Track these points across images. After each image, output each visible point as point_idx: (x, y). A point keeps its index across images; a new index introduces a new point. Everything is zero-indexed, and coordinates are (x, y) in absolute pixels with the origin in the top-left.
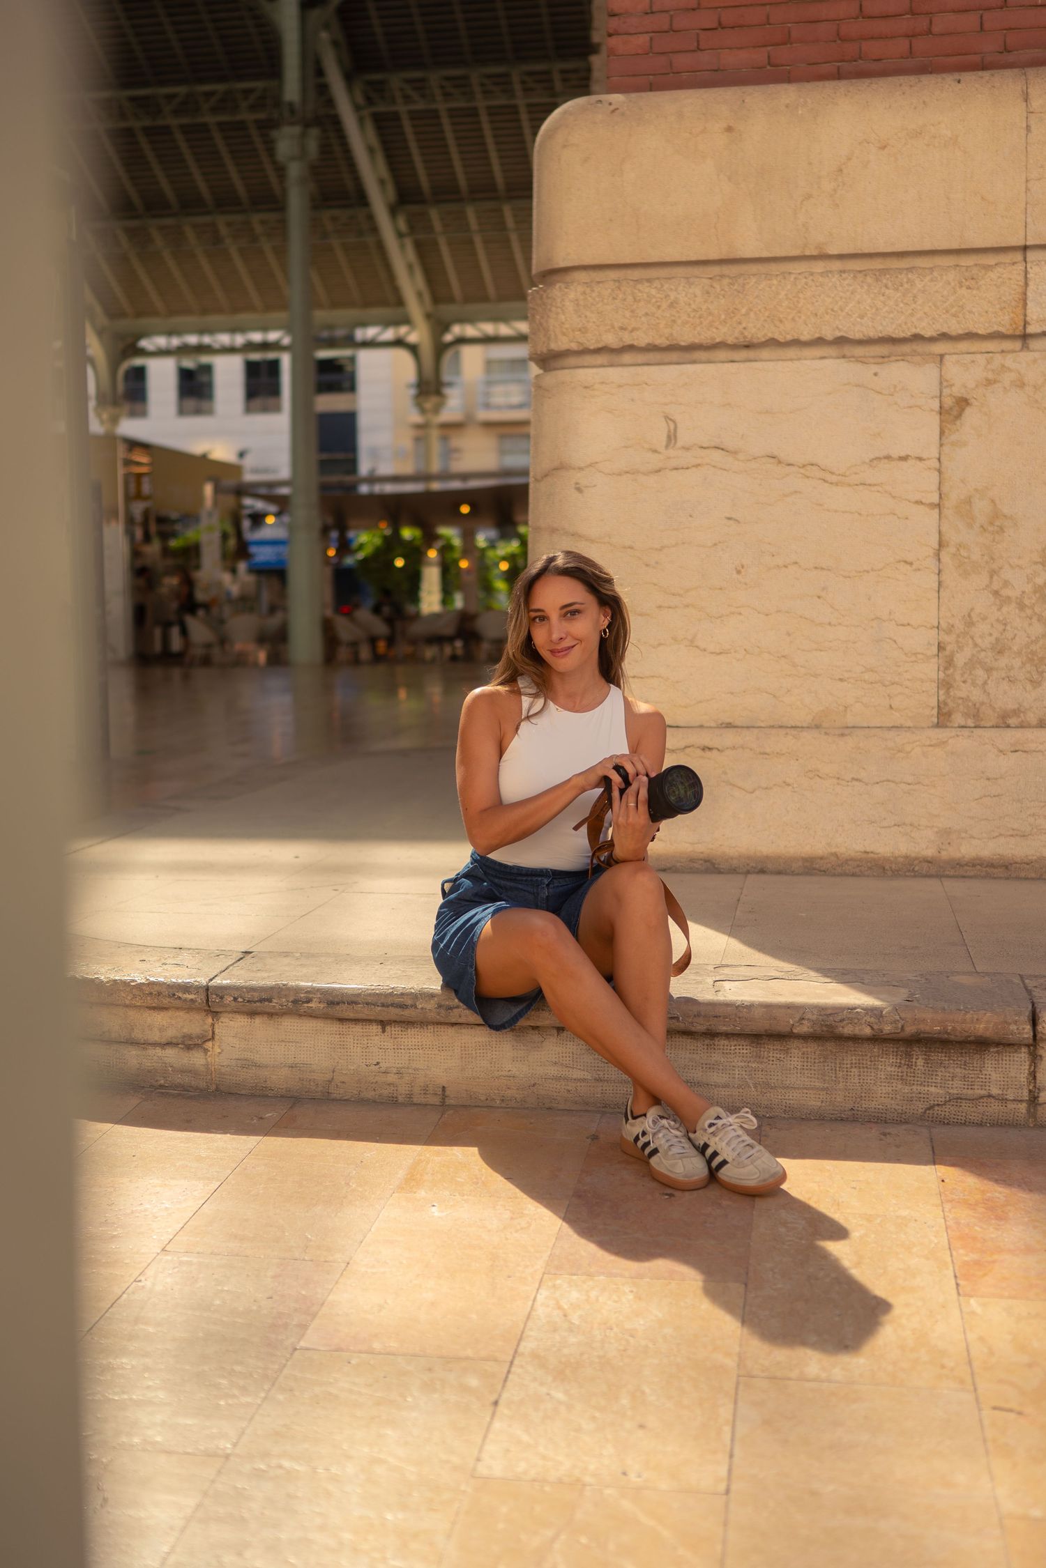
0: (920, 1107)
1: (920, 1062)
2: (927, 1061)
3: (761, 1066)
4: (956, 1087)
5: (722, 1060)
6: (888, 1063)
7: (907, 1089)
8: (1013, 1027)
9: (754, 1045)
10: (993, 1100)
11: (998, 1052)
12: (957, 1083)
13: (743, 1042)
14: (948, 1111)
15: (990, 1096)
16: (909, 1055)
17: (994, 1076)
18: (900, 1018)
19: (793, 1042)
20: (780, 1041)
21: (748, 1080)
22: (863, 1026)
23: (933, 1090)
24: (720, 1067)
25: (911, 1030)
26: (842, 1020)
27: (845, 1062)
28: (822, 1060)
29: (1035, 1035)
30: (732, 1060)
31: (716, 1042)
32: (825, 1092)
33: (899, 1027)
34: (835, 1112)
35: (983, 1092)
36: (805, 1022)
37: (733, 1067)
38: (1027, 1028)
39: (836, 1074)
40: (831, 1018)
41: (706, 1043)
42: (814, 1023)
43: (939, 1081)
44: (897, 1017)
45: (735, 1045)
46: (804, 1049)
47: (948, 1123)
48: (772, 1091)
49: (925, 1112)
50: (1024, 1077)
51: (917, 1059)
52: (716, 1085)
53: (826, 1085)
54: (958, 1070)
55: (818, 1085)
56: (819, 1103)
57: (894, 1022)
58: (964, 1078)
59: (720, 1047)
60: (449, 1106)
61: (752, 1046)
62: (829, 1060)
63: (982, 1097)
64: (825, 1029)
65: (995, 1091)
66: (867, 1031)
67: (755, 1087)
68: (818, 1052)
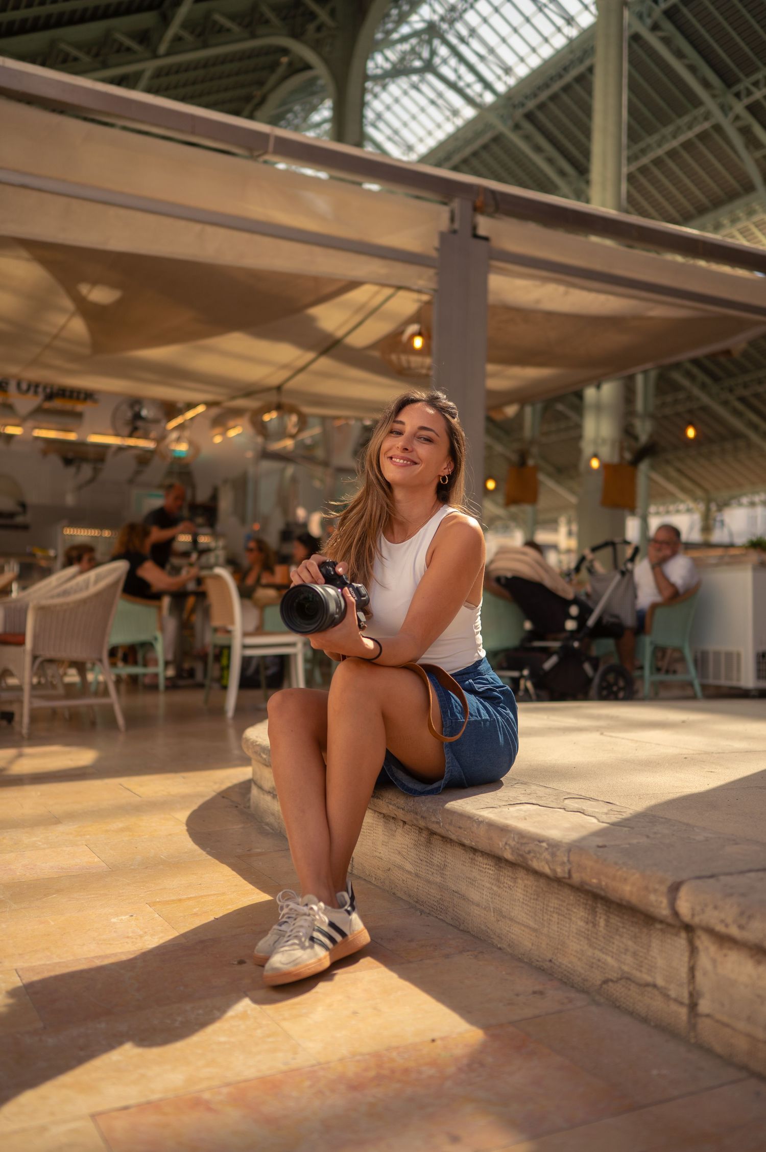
0: (597, 977)
1: (602, 923)
2: (607, 921)
3: (499, 891)
4: (628, 965)
5: (478, 877)
6: (578, 917)
7: (590, 952)
8: (652, 897)
9: (497, 867)
10: (656, 992)
11: (662, 930)
12: (629, 959)
13: (490, 862)
14: (617, 990)
15: (655, 986)
16: (594, 911)
17: (660, 962)
18: (569, 861)
19: (520, 872)
20: (512, 868)
21: (490, 903)
22: (543, 863)
23: (609, 960)
24: (476, 884)
25: (576, 878)
26: (529, 852)
27: (550, 904)
28: (535, 897)
29: (676, 914)
30: (483, 879)
31: (476, 858)
32: (534, 934)
33: (567, 870)
34: (540, 960)
35: (649, 979)
36: (507, 847)
37: (483, 886)
38: (665, 902)
39: (543, 915)
40: (523, 848)
41: (471, 856)
42: (513, 850)
43: (614, 951)
44: (565, 859)
45: (486, 864)
46: (526, 882)
47: (619, 1007)
48: (503, 920)
49: (601, 986)
50: (684, 972)
51: (600, 918)
52: (472, 902)
53: (536, 926)
54: (630, 943)
55: (532, 924)
56: (530, 945)
57: (563, 864)
58: (635, 954)
59: (478, 863)
60: (353, 874)
61: (496, 868)
62: (540, 899)
63: (647, 985)
64: (521, 860)
65: (660, 982)
66: (547, 870)
67: (494, 912)
68: (534, 888)
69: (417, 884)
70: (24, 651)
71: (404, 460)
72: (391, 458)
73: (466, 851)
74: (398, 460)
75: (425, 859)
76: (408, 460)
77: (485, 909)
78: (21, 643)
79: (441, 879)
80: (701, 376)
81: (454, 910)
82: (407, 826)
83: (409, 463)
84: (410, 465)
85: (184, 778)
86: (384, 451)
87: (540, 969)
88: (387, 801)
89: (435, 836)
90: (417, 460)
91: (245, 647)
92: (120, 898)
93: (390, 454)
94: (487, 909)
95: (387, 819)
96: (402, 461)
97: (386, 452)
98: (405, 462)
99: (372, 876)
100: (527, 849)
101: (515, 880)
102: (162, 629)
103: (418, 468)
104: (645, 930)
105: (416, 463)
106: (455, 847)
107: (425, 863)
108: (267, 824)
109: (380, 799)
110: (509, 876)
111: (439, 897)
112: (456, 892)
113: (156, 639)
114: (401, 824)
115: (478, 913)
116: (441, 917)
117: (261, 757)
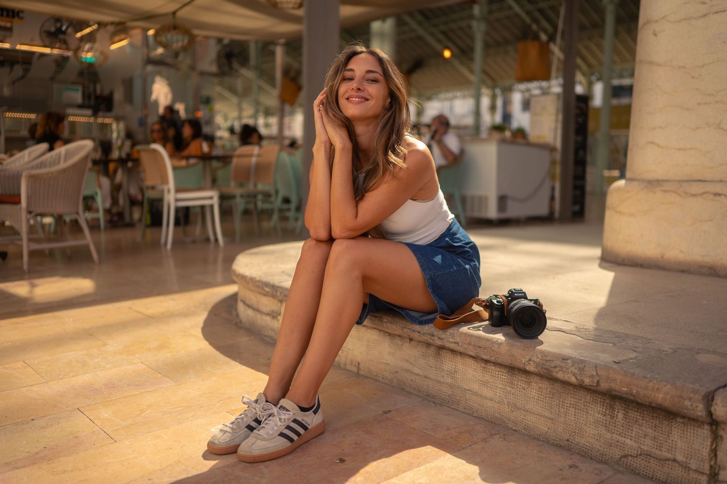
0: (617, 453)
1: (620, 416)
3: (513, 391)
4: (647, 445)
5: (490, 380)
6: (596, 411)
7: (608, 436)
8: (687, 403)
10: (677, 465)
11: (683, 423)
12: (648, 441)
13: (503, 370)
14: (639, 463)
15: (675, 460)
16: (612, 408)
17: (680, 444)
18: (597, 374)
19: (534, 378)
20: (525, 374)
21: (504, 399)
22: (570, 375)
23: (628, 441)
24: (489, 385)
25: (604, 386)
26: (555, 367)
27: (566, 401)
28: (551, 396)
29: (710, 414)
30: (496, 382)
31: (488, 367)
32: (551, 421)
33: (596, 381)
34: (557, 439)
35: (669, 456)
36: (532, 363)
37: (496, 387)
38: (701, 407)
39: (559, 409)
40: (548, 363)
41: (483, 365)
42: (537, 365)
43: (634, 435)
44: (594, 373)
45: (499, 372)
46: (540, 385)
47: (638, 474)
48: (517, 410)
49: (620, 459)
50: (705, 452)
51: (618, 412)
52: (485, 397)
53: (552, 416)
54: (649, 430)
55: (547, 414)
56: (547, 429)
57: (592, 376)
58: (654, 438)
59: (491, 371)
60: (360, 374)
61: (509, 375)
62: (555, 397)
63: (668, 460)
64: (545, 372)
65: (680, 458)
66: (573, 380)
67: (508, 405)
68: (549, 389)
69: (426, 383)
70: (20, 208)
71: (359, 98)
72: (348, 99)
73: (477, 361)
74: (354, 99)
75: (434, 366)
76: (362, 97)
77: (499, 402)
78: (18, 202)
79: (452, 380)
80: (420, 18)
81: (466, 403)
82: (413, 343)
83: (363, 100)
84: (364, 102)
85: (173, 300)
86: (342, 95)
87: (557, 445)
88: (401, 326)
89: (443, 350)
90: (368, 97)
91: (177, 200)
92: (203, 409)
93: (346, 96)
94: (501, 403)
95: (393, 337)
96: (357, 99)
97: (343, 95)
98: (360, 99)
99: (379, 376)
100: (553, 365)
101: (529, 383)
102: (100, 186)
103: (371, 103)
104: (666, 423)
105: (367, 100)
106: (465, 359)
107: (435, 369)
108: (266, 336)
109: (394, 324)
110: (523, 381)
111: (451, 393)
112: (468, 390)
113: (96, 194)
114: (408, 340)
115: (491, 405)
116: (453, 407)
117: (264, 290)
